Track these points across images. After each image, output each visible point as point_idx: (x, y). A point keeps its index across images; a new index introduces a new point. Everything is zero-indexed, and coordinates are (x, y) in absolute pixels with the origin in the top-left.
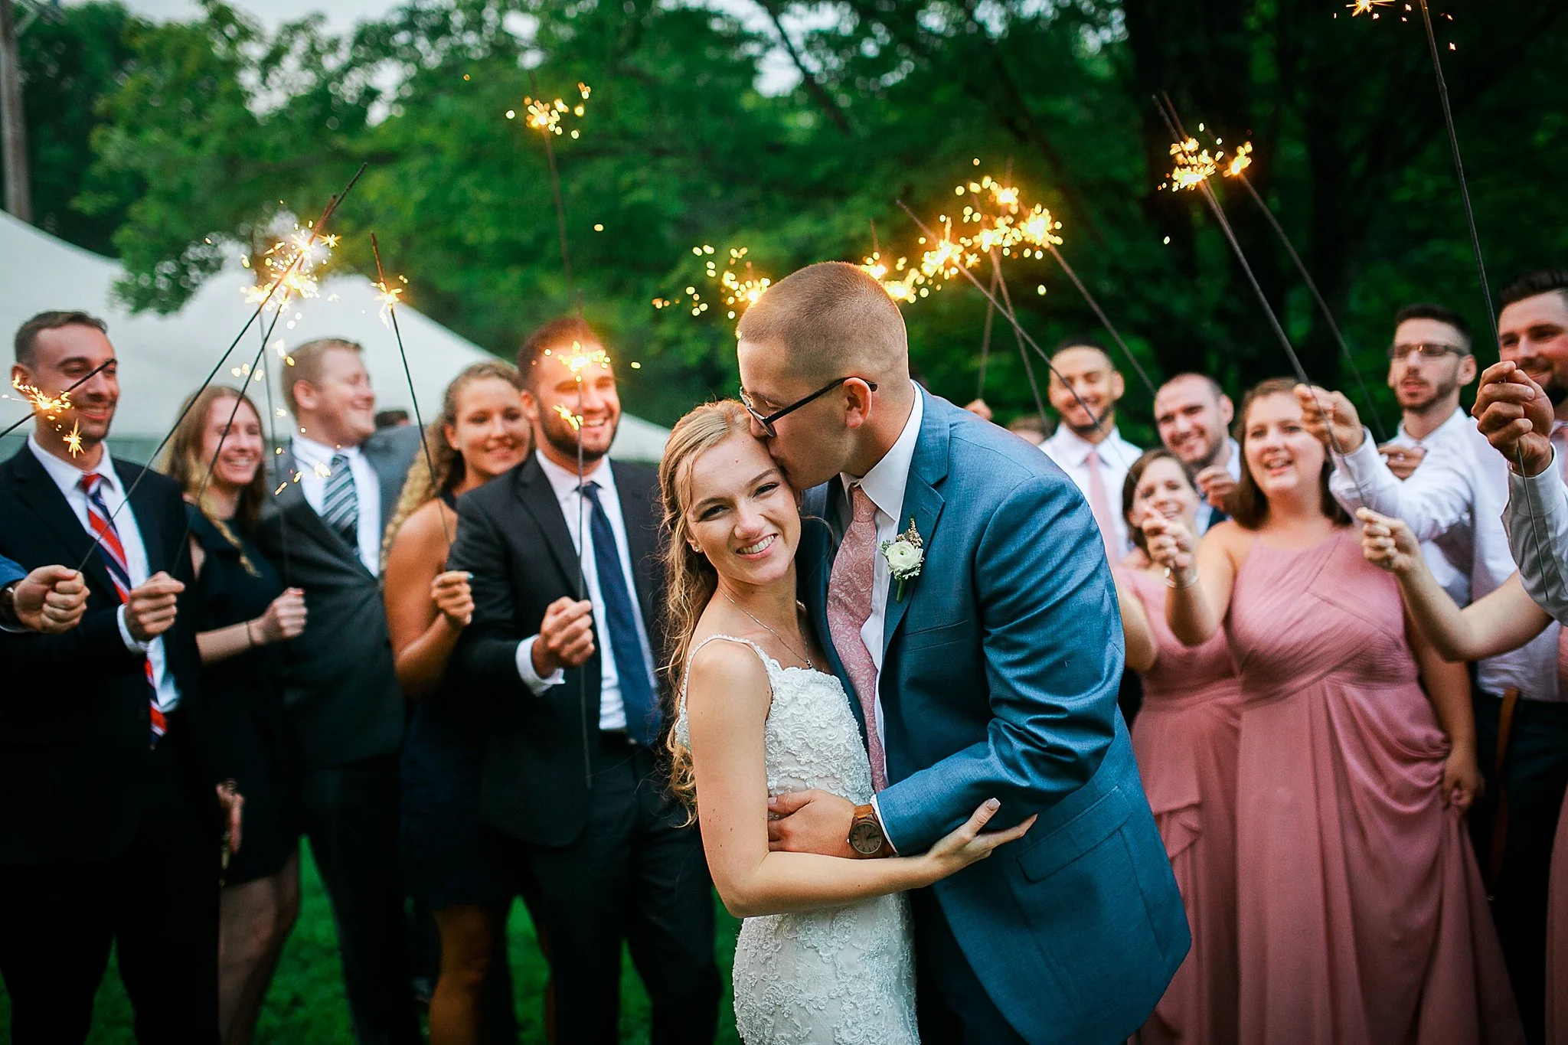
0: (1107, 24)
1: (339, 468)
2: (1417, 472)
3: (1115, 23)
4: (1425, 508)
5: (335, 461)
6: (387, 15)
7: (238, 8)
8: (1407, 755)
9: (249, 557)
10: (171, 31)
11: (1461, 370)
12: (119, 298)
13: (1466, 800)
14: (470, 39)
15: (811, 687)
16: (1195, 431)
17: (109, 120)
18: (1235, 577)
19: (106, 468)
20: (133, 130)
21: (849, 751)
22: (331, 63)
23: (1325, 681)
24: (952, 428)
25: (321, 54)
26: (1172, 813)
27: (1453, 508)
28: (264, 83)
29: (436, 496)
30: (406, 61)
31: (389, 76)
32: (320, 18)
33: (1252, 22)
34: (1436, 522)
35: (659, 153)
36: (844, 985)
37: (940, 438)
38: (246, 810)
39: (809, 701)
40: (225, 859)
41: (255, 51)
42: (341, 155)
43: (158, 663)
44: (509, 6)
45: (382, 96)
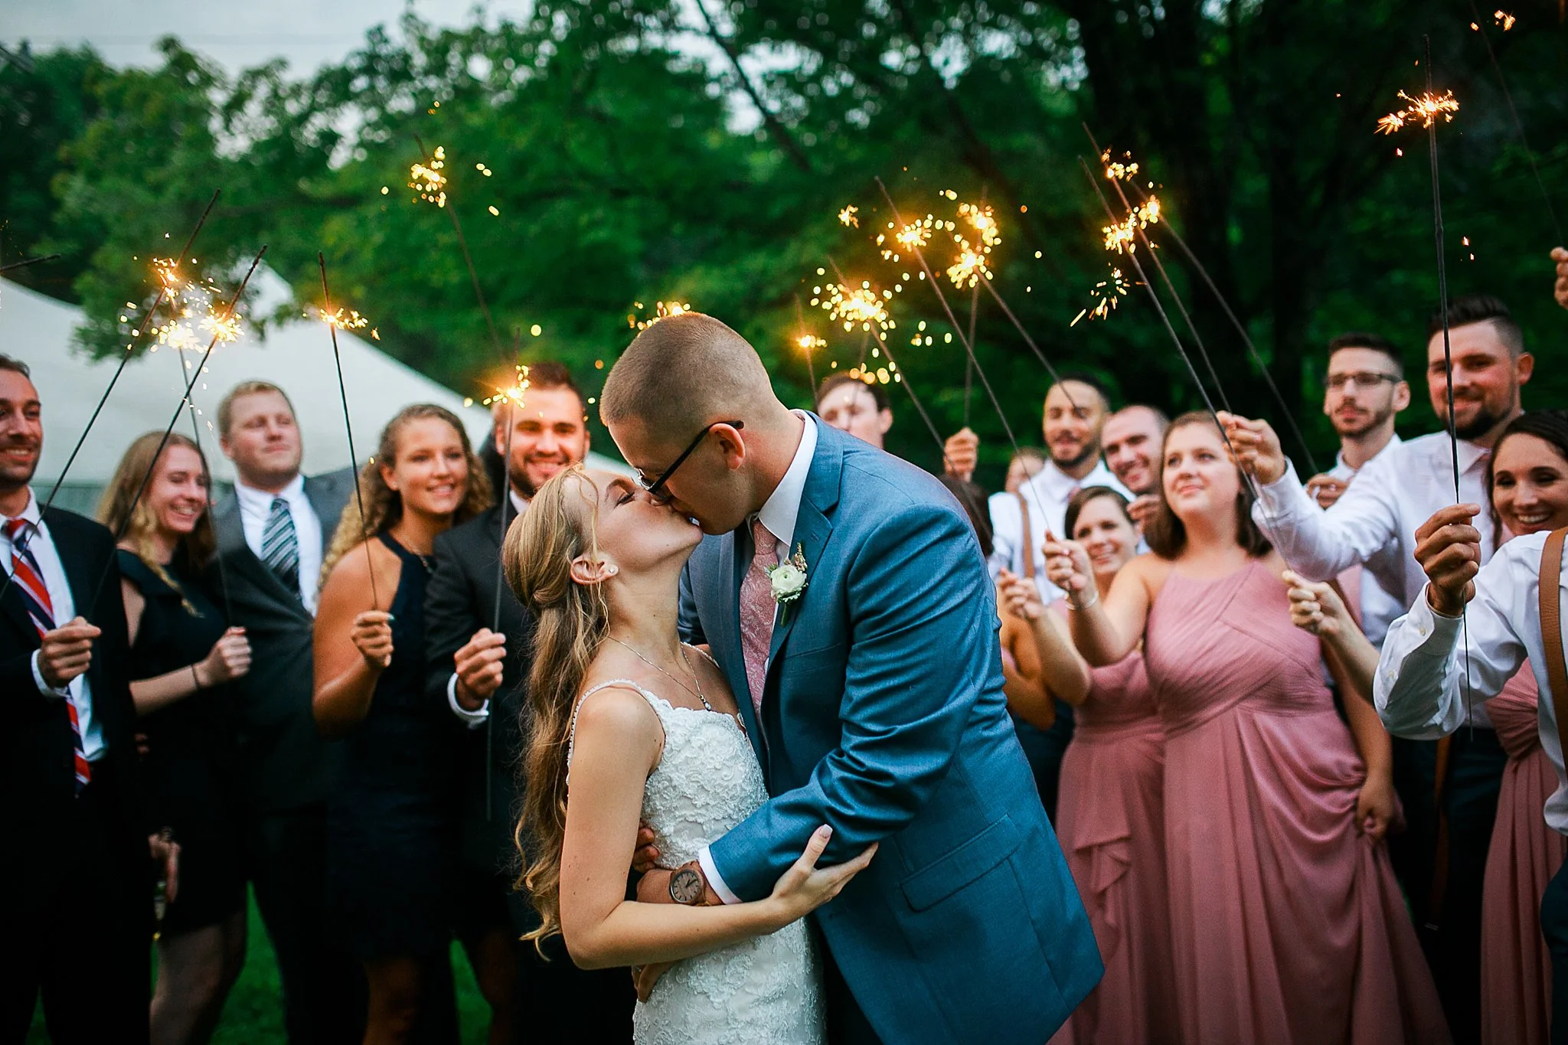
0: (1068, 62)
1: (278, 512)
2: (1341, 500)
3: (1075, 60)
4: (1344, 535)
5: (275, 505)
6: (347, 60)
7: (200, 55)
8: (1318, 782)
9: (192, 601)
10: (132, 77)
11: (1396, 396)
12: (81, 345)
13: (1380, 827)
14: (432, 82)
15: (704, 728)
16: (1139, 461)
17: (70, 167)
18: (1149, 608)
19: (32, 514)
20: (93, 177)
21: (745, 790)
22: (293, 108)
23: (1237, 709)
24: (845, 456)
25: (284, 99)
26: (1101, 846)
27: (1376, 537)
28: (227, 127)
29: (372, 535)
30: (366, 106)
31: (349, 121)
32: (282, 64)
33: (1208, 59)
34: (1356, 551)
35: (620, 194)
36: (735, 1031)
37: (833, 465)
38: (182, 858)
39: (702, 743)
40: (160, 910)
41: (218, 97)
42: (304, 200)
43: (85, 710)
44: (473, 48)
45: (343, 139)
